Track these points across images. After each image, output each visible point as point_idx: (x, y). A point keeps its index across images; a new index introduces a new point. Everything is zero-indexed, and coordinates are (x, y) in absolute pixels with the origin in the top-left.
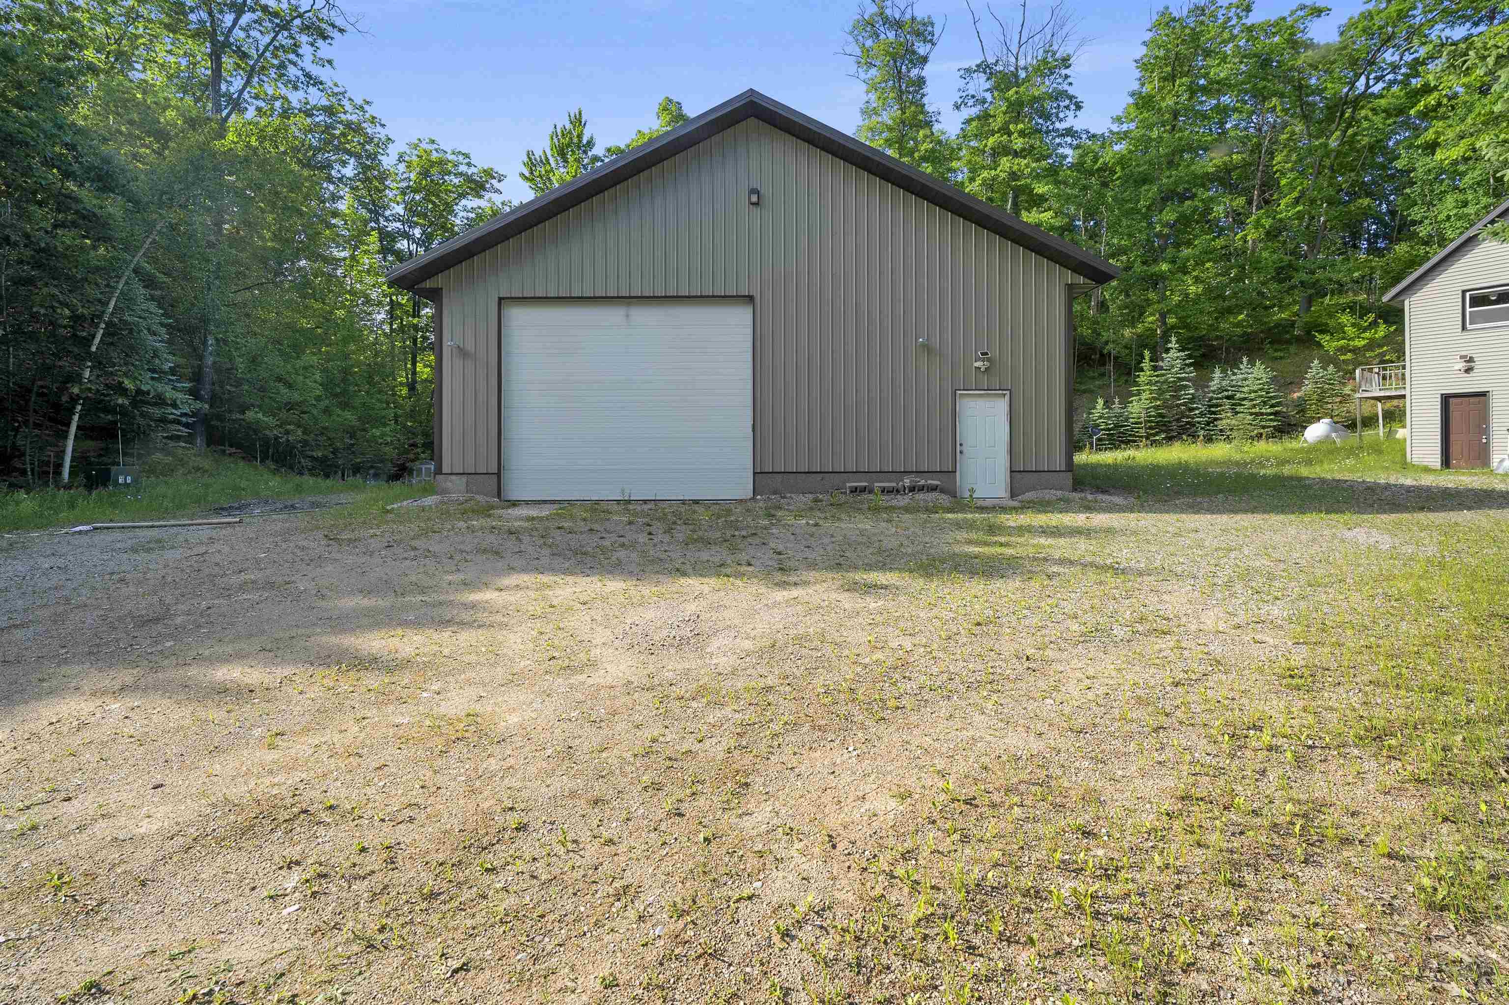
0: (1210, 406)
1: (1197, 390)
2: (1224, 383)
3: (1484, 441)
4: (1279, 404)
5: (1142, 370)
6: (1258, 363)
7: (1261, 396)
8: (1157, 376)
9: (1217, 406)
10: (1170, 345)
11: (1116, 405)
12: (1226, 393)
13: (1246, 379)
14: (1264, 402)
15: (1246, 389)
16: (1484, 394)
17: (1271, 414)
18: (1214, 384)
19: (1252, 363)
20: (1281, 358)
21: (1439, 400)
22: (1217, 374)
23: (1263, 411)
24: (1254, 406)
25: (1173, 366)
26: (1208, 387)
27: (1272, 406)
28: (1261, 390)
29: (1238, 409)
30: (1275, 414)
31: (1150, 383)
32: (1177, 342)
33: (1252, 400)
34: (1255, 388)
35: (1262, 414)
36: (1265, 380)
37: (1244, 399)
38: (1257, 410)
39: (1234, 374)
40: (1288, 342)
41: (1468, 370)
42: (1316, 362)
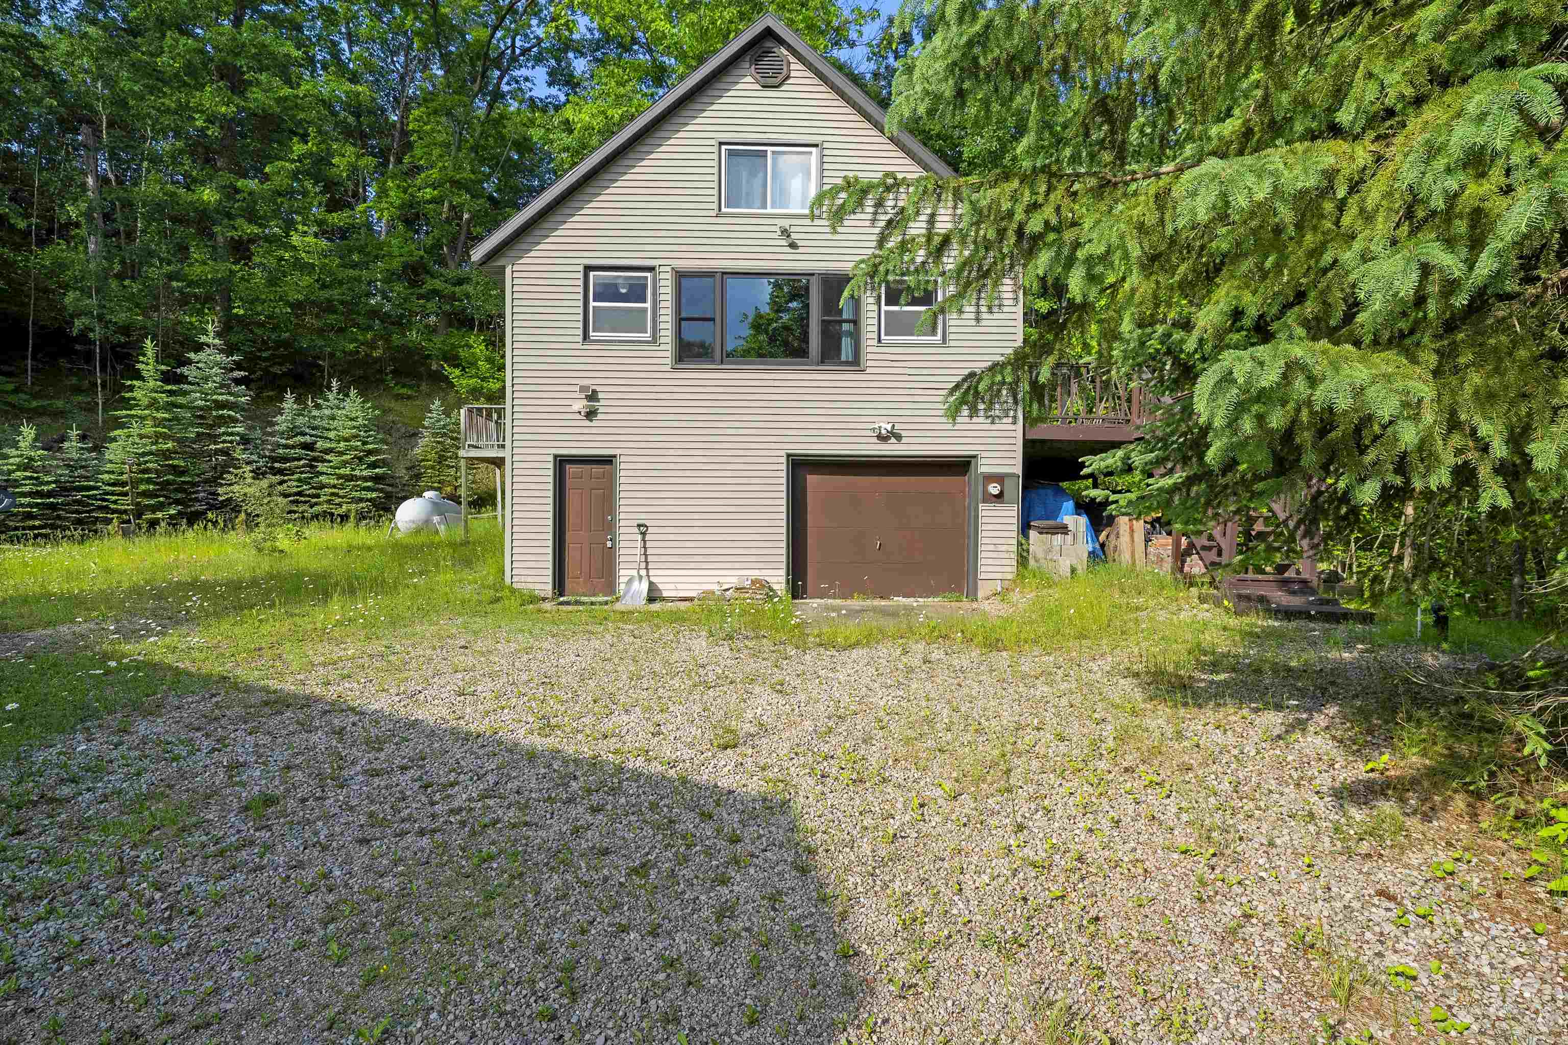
0: (274, 459)
1: (251, 428)
2: (300, 421)
3: (609, 544)
4: (384, 463)
5: (138, 376)
6: (353, 392)
7: (356, 449)
8: (171, 393)
9: (285, 459)
10: (203, 339)
11: (72, 447)
12: (300, 439)
13: (333, 418)
14: (360, 459)
15: (332, 435)
16: (608, 460)
17: (370, 479)
18: (282, 422)
19: (344, 391)
20: (409, 398)
21: (551, 465)
22: (289, 403)
23: (357, 473)
24: (344, 464)
25: (206, 379)
26: (273, 424)
27: (373, 465)
28: (355, 437)
29: (321, 467)
30: (377, 479)
31: (153, 404)
32: (218, 335)
33: (341, 453)
34: (347, 433)
35: (357, 478)
36: (360, 421)
37: (330, 451)
38: (346, 471)
39: (318, 407)
40: (419, 377)
41: (591, 414)
42: (437, 403)
